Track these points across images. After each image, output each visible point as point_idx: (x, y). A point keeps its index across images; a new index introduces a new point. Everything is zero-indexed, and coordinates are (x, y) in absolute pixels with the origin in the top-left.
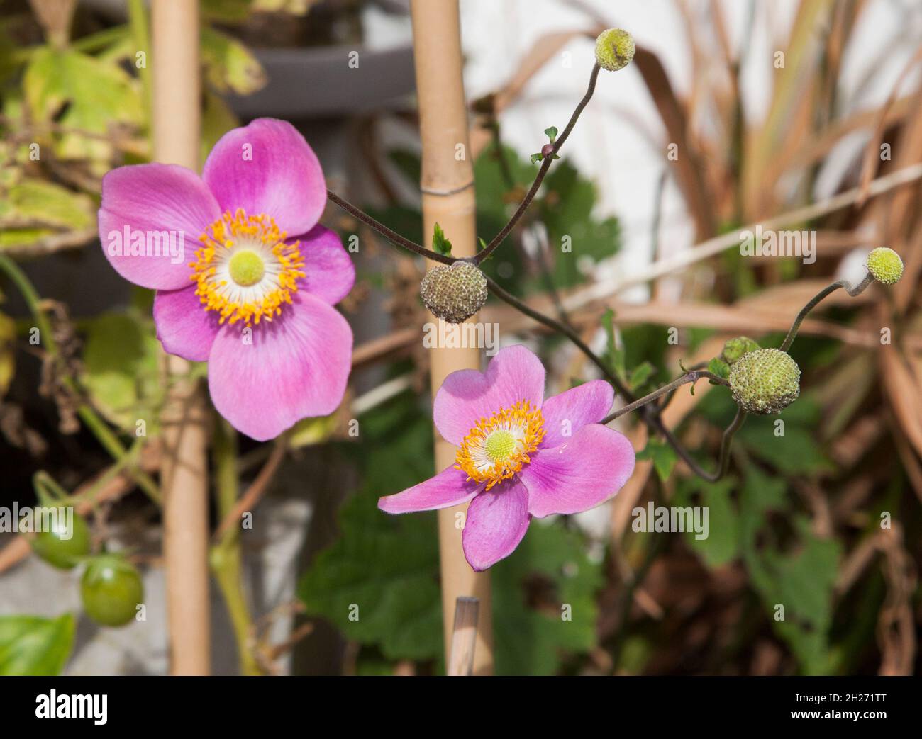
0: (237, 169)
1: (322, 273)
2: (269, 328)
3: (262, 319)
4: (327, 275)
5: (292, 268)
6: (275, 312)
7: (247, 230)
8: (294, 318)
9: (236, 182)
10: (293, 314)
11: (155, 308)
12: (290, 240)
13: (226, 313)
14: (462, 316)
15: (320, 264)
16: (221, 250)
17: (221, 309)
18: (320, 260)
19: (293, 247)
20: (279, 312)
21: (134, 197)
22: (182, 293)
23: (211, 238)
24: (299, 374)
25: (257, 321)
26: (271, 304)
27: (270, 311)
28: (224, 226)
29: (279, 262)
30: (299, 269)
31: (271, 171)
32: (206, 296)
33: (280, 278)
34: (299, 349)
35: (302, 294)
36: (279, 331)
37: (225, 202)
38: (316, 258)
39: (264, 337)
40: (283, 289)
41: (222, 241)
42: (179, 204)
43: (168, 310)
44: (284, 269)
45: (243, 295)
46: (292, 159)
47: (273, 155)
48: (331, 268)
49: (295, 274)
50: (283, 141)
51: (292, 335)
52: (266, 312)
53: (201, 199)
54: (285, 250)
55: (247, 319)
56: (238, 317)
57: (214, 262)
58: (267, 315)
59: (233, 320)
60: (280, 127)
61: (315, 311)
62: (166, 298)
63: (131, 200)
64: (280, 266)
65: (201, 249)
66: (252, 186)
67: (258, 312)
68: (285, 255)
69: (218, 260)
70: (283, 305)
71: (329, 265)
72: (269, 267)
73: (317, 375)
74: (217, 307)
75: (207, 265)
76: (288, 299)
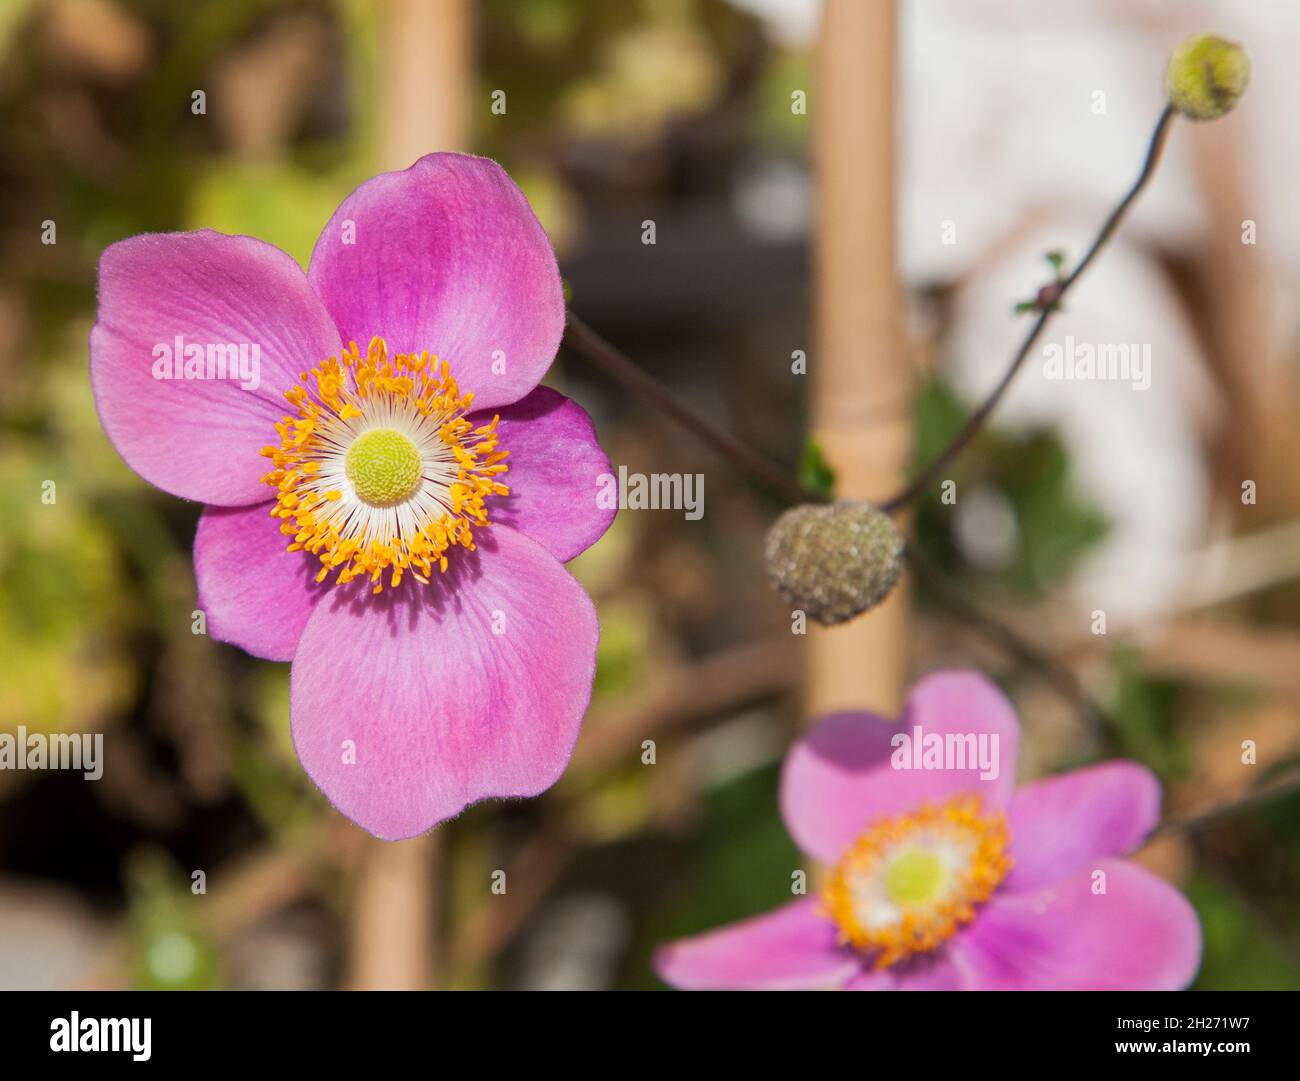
0: (385, 259)
1: (549, 490)
2: (427, 600)
3: (407, 576)
4: (561, 497)
5: (479, 475)
6: (436, 566)
7: (389, 385)
8: (481, 582)
9: (381, 285)
10: (478, 574)
11: (198, 543)
12: (479, 416)
13: (332, 559)
14: (846, 610)
15: (545, 473)
16: (334, 425)
17: (324, 550)
18: (547, 464)
19: (485, 430)
20: (444, 564)
21: (164, 303)
22: (252, 514)
23: (312, 397)
24: (484, 702)
25: (396, 581)
26: (429, 548)
27: (426, 562)
28: (344, 372)
29: (453, 460)
30: (494, 477)
31: (456, 266)
32: (293, 519)
33: (454, 494)
34: (486, 650)
35: (499, 531)
36: (448, 605)
37: (351, 327)
38: (538, 459)
39: (414, 618)
40: (456, 516)
41: (335, 404)
42: (257, 325)
43: (223, 547)
44: (461, 473)
45: (373, 523)
46: (500, 242)
47: (460, 232)
48: (568, 481)
49: (486, 486)
50: (484, 204)
51: (473, 616)
52: (417, 563)
53: (300, 315)
54: (468, 434)
55: (377, 574)
56: (357, 570)
57: (317, 449)
58: (419, 570)
59: (345, 576)
60: (477, 173)
61: (524, 570)
62: (223, 523)
63: (161, 310)
64: (455, 467)
65: (288, 418)
66: (414, 298)
67: (401, 563)
68: (467, 446)
69: (325, 445)
70: (454, 552)
71: (564, 475)
72: (434, 470)
73: (520, 708)
74: (315, 544)
75: (300, 455)
76: (467, 538)
